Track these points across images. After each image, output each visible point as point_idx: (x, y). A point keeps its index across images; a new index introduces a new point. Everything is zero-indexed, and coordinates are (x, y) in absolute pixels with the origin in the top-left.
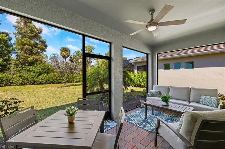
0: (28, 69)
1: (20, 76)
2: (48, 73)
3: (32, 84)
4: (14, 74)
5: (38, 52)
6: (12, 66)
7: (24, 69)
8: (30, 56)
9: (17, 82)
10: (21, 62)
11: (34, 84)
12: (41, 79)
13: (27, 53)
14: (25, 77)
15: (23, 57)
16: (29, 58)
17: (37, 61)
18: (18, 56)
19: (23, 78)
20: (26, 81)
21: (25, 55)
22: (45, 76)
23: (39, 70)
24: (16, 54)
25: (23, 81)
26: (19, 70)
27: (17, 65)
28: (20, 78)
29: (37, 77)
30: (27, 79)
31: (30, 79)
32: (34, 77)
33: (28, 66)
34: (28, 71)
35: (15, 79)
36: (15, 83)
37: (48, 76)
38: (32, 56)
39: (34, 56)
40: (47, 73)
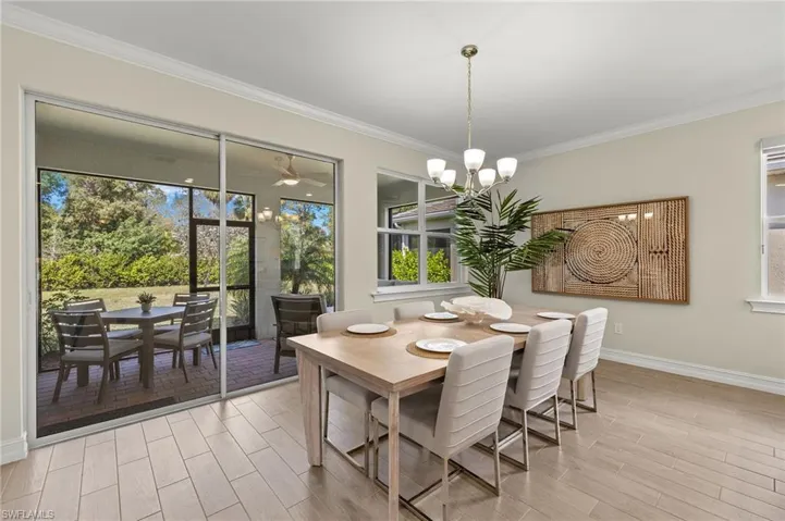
0: (101, 240)
1: (78, 262)
2: (159, 253)
3: (112, 287)
4: (58, 256)
5: (129, 189)
6: (54, 231)
7: (88, 239)
8: (104, 203)
9: (69, 281)
10: (77, 221)
11: (115, 285)
12: (140, 271)
13: (96, 194)
14: (91, 264)
15: (84, 205)
16: (102, 208)
17: (125, 215)
18: (69, 201)
19: (86, 267)
20: (92, 277)
21: (92, 199)
22: (149, 261)
23: (134, 243)
24: (64, 197)
25: (84, 278)
26: (73, 245)
27: (66, 229)
28: (77, 268)
29: (126, 265)
30: (97, 270)
31: (106, 270)
32: (117, 266)
33: (100, 231)
34: (99, 246)
35: (62, 271)
36: (62, 284)
37: (159, 262)
38: (112, 201)
39: (119, 203)
40: (155, 254)
